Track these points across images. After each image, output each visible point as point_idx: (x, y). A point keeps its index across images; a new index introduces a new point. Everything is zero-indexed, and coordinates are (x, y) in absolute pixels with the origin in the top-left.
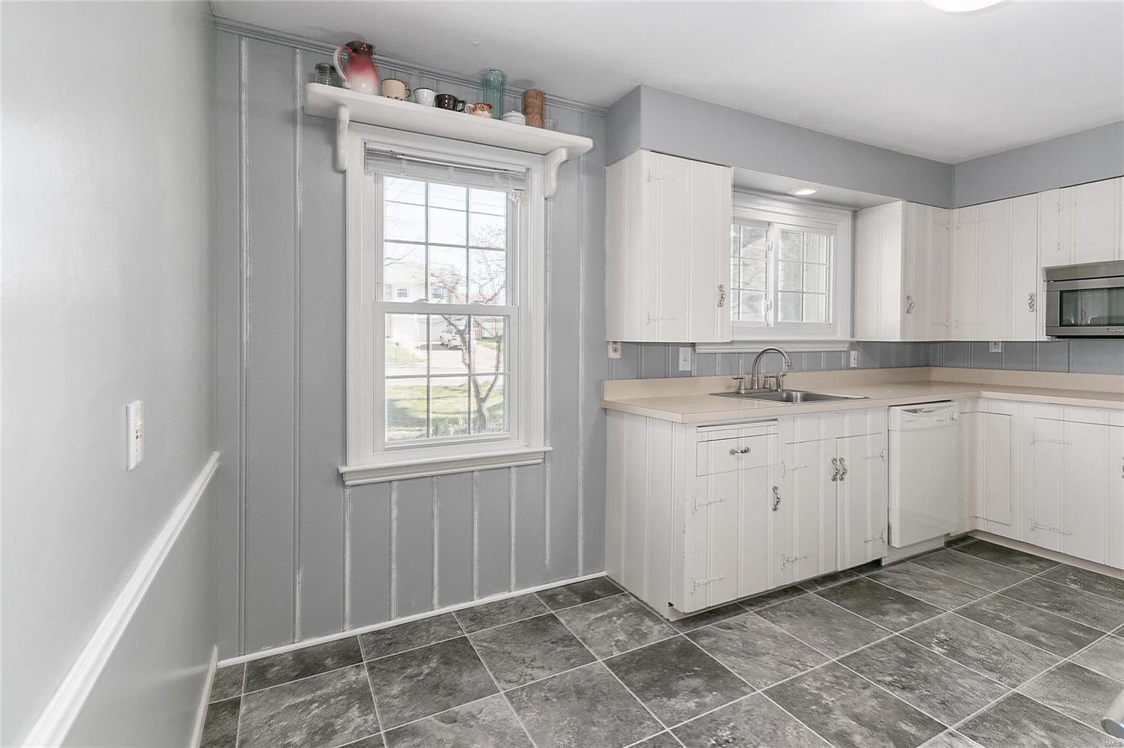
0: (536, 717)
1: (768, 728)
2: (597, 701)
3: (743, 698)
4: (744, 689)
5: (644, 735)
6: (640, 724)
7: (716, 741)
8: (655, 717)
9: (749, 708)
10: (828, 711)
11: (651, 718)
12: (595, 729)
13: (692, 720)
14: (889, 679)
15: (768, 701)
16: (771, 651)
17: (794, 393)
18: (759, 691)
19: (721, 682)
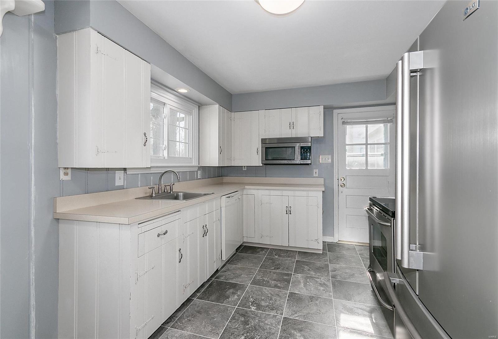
0: (192, 327)
1: (260, 293)
2: (208, 311)
3: (247, 289)
4: (245, 286)
5: (231, 313)
6: (227, 310)
7: (251, 302)
8: (230, 306)
9: (251, 290)
10: (268, 282)
11: (229, 307)
12: (216, 319)
13: (240, 301)
14: (273, 268)
15: (254, 286)
16: (242, 273)
17: (179, 193)
18: (249, 285)
19: (238, 287)
